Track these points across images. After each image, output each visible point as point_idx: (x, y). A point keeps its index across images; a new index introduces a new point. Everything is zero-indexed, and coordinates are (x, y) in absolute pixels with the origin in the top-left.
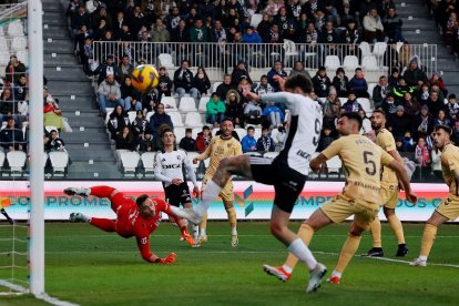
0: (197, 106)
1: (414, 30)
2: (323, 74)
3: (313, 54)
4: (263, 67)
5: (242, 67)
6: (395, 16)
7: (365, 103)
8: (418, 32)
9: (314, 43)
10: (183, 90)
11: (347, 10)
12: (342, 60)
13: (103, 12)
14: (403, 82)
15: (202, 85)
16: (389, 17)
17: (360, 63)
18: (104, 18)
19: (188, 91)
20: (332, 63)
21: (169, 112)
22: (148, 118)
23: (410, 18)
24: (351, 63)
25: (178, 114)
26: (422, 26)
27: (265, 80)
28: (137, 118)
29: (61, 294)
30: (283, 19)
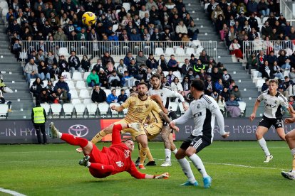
0: (83, 77)
1: (204, 33)
2: (152, 57)
3: (148, 47)
4: (120, 54)
5: (107, 55)
6: (195, 26)
7: (177, 74)
8: (206, 34)
10: (73, 68)
11: (166, 23)
12: (164, 50)
13: (27, 25)
14: (199, 62)
16: (191, 26)
17: (175, 52)
18: (27, 27)
19: (77, 68)
20: (159, 51)
21: (66, 81)
22: (54, 85)
23: (202, 27)
24: (169, 51)
25: (72, 82)
26: (209, 31)
27: (123, 62)
28: (48, 85)
29: (5, 185)
30: (131, 27)
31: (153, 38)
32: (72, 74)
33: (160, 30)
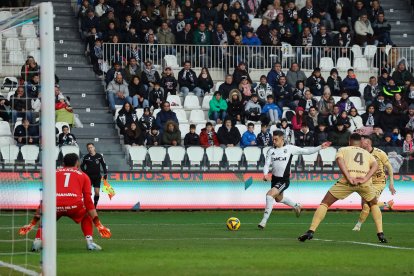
0: (201, 104)
1: (402, 34)
2: (318, 74)
3: (309, 56)
4: (262, 67)
5: (243, 67)
6: (385, 21)
7: (356, 101)
8: (405, 35)
9: (309, 45)
10: (187, 89)
11: (339, 16)
12: (335, 62)
13: (111, 16)
14: (392, 83)
15: (205, 85)
16: (379, 22)
17: (352, 65)
18: (112, 21)
19: (191, 90)
20: (326, 64)
21: (174, 109)
23: (398, 23)
24: (343, 64)
25: (183, 111)
26: (410, 30)
27: (264, 81)
28: (144, 115)
30: (281, 24)
31: (317, 41)
32: (183, 98)
33: (329, 29)
